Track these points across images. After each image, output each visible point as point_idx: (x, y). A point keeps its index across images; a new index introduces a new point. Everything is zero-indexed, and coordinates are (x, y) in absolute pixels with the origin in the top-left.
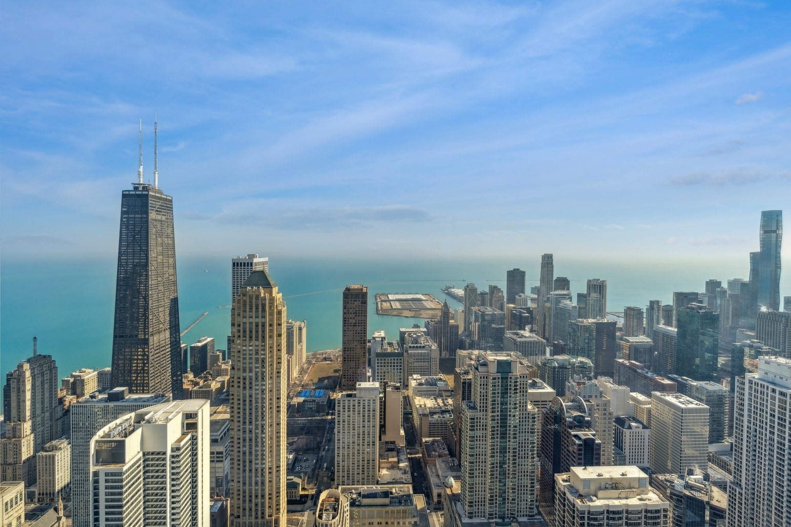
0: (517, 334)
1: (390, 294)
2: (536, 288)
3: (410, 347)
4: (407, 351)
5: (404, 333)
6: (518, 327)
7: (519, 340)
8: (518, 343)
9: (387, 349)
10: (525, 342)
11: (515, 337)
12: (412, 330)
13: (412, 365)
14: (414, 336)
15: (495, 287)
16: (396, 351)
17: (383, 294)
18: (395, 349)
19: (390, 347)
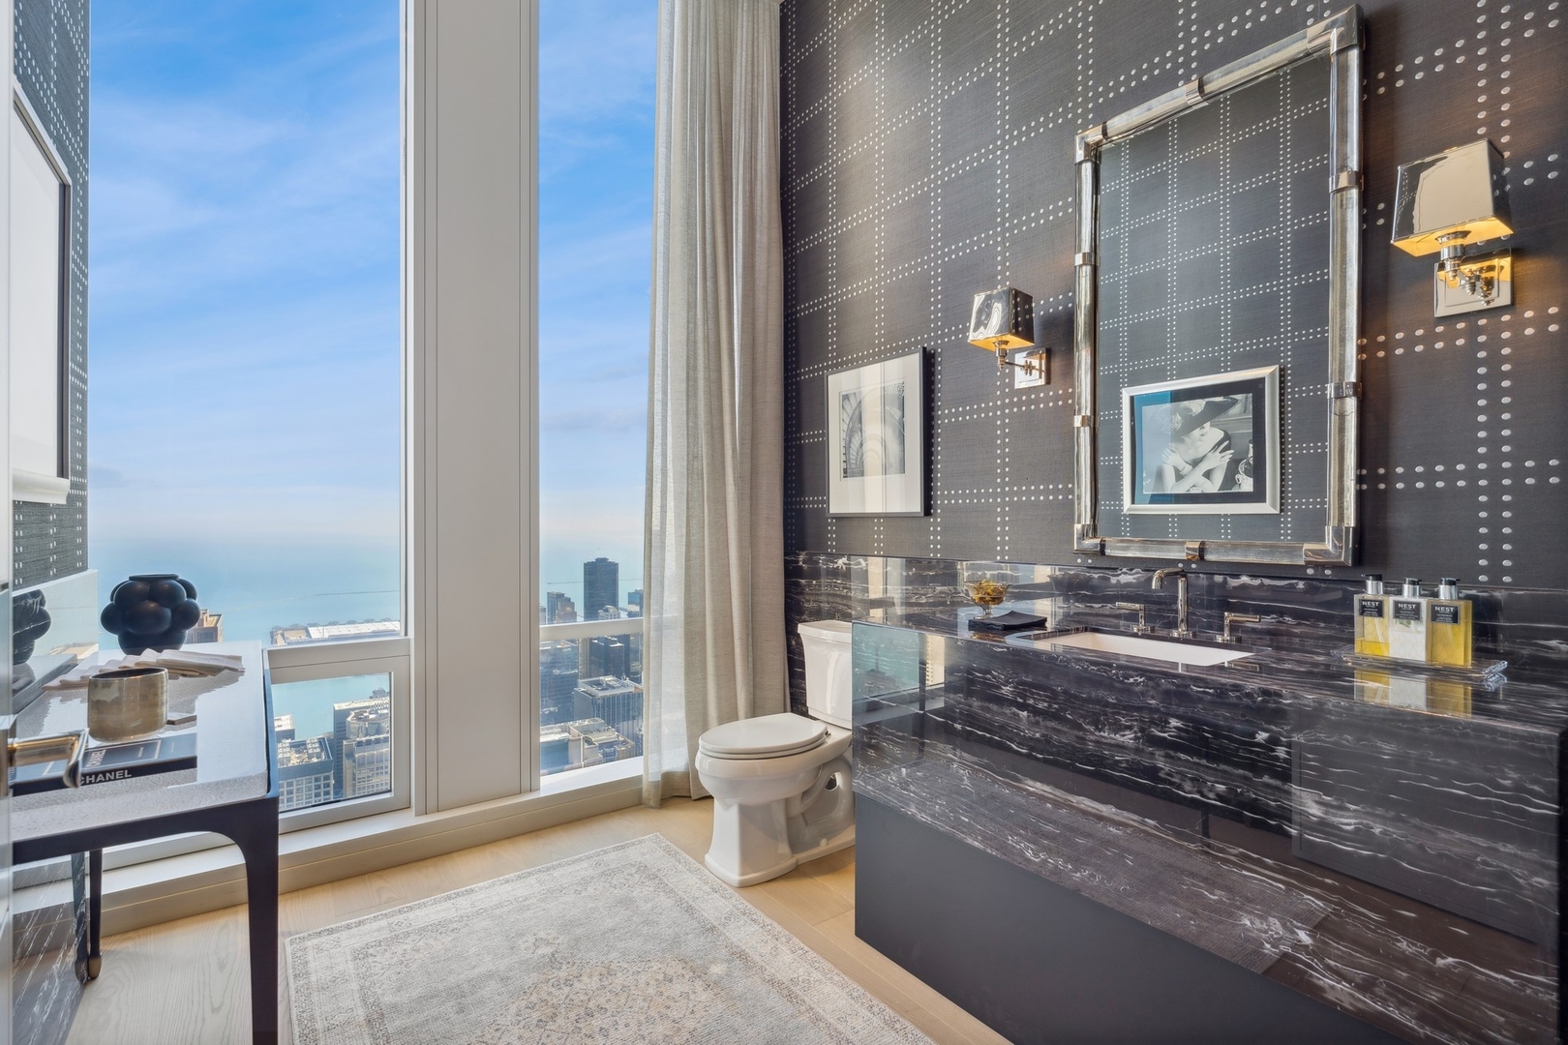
0: (598, 684)
1: (315, 625)
2: (637, 592)
3: (360, 744)
4: (350, 755)
5: (346, 713)
6: (602, 670)
7: (601, 694)
8: (600, 701)
9: (289, 759)
10: (613, 697)
11: (594, 690)
12: (366, 704)
13: (366, 784)
14: (371, 716)
15: (560, 596)
16: (315, 760)
17: (294, 628)
18: (310, 757)
19: (298, 752)
